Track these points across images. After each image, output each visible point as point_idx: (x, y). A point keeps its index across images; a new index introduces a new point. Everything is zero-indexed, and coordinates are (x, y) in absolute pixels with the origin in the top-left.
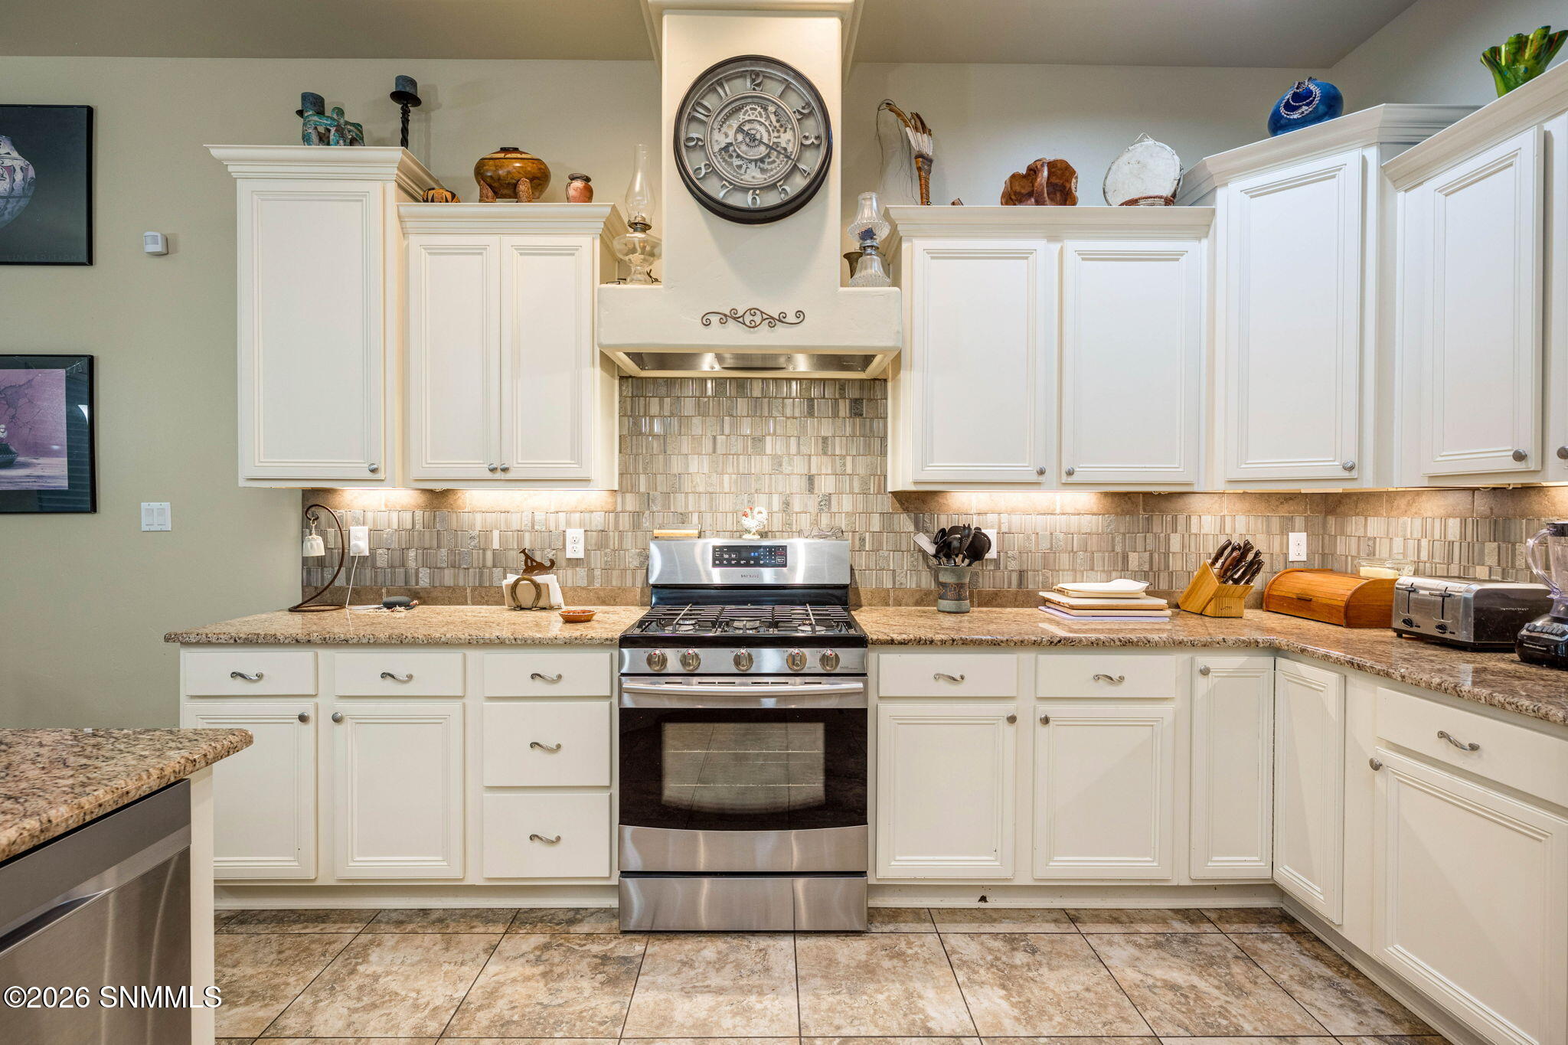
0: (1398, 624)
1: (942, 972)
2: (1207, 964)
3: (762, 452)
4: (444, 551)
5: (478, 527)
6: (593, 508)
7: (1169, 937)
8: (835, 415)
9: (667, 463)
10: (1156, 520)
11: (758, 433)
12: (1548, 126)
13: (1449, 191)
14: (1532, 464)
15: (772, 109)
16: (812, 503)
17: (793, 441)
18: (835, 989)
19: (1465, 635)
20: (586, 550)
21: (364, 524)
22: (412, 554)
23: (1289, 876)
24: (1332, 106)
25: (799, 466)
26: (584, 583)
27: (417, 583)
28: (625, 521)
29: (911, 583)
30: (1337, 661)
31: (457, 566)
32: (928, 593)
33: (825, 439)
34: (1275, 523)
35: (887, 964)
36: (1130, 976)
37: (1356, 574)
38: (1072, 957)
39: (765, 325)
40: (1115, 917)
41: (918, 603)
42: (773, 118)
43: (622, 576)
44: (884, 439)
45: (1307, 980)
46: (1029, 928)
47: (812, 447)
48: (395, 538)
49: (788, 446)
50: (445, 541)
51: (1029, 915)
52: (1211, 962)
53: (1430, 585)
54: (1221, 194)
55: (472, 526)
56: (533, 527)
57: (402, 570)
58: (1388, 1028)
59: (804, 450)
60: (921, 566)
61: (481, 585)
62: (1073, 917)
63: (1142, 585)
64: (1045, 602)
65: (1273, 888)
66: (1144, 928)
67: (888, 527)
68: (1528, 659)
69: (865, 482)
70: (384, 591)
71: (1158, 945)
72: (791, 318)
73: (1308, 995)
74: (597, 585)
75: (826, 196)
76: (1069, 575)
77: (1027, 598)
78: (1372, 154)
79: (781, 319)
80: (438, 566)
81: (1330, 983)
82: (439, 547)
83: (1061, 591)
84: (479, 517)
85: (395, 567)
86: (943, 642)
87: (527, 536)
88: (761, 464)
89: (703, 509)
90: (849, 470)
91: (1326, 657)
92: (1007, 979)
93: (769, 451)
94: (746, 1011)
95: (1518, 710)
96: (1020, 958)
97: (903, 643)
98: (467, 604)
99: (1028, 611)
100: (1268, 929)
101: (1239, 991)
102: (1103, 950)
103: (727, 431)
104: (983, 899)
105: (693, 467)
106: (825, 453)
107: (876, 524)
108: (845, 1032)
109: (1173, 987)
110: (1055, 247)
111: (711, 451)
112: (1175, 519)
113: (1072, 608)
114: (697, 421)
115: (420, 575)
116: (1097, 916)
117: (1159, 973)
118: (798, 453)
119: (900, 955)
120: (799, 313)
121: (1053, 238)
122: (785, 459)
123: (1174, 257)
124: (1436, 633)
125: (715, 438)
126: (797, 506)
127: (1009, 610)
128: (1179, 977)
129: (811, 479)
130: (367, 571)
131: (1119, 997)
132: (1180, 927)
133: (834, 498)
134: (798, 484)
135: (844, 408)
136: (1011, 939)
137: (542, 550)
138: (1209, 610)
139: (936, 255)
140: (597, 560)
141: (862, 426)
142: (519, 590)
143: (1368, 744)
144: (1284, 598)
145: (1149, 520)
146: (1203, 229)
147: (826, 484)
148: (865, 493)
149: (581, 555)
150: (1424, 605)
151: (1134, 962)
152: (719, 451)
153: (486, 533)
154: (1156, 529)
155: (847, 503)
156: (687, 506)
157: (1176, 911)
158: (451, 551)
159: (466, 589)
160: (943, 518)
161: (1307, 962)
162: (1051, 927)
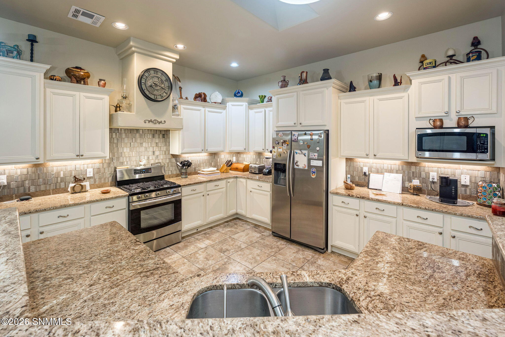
0: (250, 171)
1: (198, 241)
2: (232, 227)
3: (142, 146)
4: (41, 180)
5: (55, 171)
6: (95, 163)
7: (225, 225)
8: (159, 138)
9: (118, 149)
10: (216, 156)
11: (141, 142)
12: (266, 109)
13: (256, 112)
14: (264, 150)
15: (160, 79)
16: (154, 157)
17: (150, 143)
18: (183, 250)
19: (257, 172)
20: (93, 174)
21: (4, 174)
22: (27, 182)
23: (239, 211)
24: (242, 96)
25: (151, 149)
26: (93, 183)
27: (29, 191)
28: (105, 165)
29: (175, 173)
30: (246, 178)
31: (46, 183)
32: (178, 174)
33: (157, 143)
34: (232, 155)
35: (189, 244)
36: (223, 232)
37: (243, 164)
38: (215, 233)
39: (158, 124)
40: (217, 226)
41: (176, 177)
42: (160, 81)
43: (105, 180)
44: (169, 142)
45: (243, 224)
46: (206, 231)
47: (154, 145)
48: (19, 178)
49: (149, 145)
50: (41, 176)
51: (205, 230)
52: (232, 226)
53: (253, 165)
54: (228, 104)
55: (52, 171)
56: (75, 169)
57: (23, 188)
58: (253, 226)
59: (152, 145)
60: (177, 169)
61: (56, 188)
62: (211, 228)
63: (215, 169)
64: (199, 173)
65: (237, 214)
66: (222, 226)
67: (170, 161)
68: (264, 175)
69: (165, 152)
70: (14, 196)
71: (225, 227)
72: (163, 122)
73: (244, 226)
74: (97, 183)
75: (170, 98)
76: (202, 168)
77: (196, 173)
78: (247, 104)
79: (161, 122)
80: (38, 184)
81: (246, 224)
82: (39, 178)
83: (202, 171)
84: (55, 168)
85: (19, 187)
86: (193, 184)
87: (73, 172)
88: (142, 149)
89: (128, 160)
90: (162, 150)
91: (244, 178)
92: (208, 239)
93: (144, 146)
94: (171, 259)
95: (265, 181)
96: (208, 235)
97: (186, 185)
98: (50, 194)
99: (196, 175)
100: (237, 220)
101: (237, 228)
102: (218, 230)
103: (134, 141)
104: (197, 230)
105: (125, 150)
106: (157, 146)
107: (168, 161)
108: (190, 253)
109: (229, 231)
110: (204, 109)
111: (130, 146)
112: (218, 156)
113: (207, 174)
114: (126, 139)
115: (31, 188)
116: (215, 226)
117: (227, 230)
118: (151, 146)
119: (189, 242)
120: (165, 121)
121: (204, 108)
122: (148, 148)
123: (221, 113)
124: (254, 172)
125: (131, 143)
126: (151, 158)
127: (193, 176)
128: (229, 229)
129: (154, 152)
130: (6, 190)
131: (223, 235)
132: (226, 224)
133: (159, 156)
134: (151, 153)
135: (161, 136)
136: (204, 234)
137: (79, 175)
138: (225, 172)
139: (185, 109)
140: (97, 177)
141: (165, 140)
142: (75, 188)
143: (249, 189)
144: (234, 168)
145: (215, 156)
146: (225, 108)
147: (157, 153)
148: (165, 154)
149: (92, 176)
150: (253, 168)
151: (223, 230)
152: (132, 146)
153: (58, 173)
154: (216, 158)
155: (161, 157)
156: (123, 160)
157: (225, 222)
158: (44, 180)
159: (50, 190)
160: (181, 159)
161: (242, 222)
162: (209, 230)
